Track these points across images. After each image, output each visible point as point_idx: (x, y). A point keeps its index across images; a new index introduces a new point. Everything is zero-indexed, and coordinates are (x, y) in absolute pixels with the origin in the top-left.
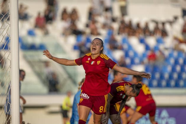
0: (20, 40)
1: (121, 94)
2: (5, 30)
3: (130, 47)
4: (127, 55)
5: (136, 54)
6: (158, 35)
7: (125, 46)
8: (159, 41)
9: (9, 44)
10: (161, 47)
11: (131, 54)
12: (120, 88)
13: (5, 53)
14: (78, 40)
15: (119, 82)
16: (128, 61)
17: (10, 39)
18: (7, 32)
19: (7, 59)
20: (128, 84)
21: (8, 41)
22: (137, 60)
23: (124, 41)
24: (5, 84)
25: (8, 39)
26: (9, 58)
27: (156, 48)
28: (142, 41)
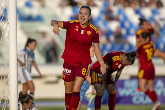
0: (18, 11)
1: (117, 64)
2: (3, 2)
3: (126, 18)
4: (122, 25)
5: (131, 25)
6: (154, 7)
7: (121, 17)
8: (154, 12)
9: (7, 15)
10: (157, 18)
11: (127, 24)
12: (116, 57)
13: (3, 24)
14: (74, 11)
15: (115, 52)
16: (124, 32)
17: (7, 10)
18: (5, 4)
19: (5, 30)
20: (123, 54)
21: (7, 12)
22: (132, 31)
23: (120, 12)
24: (3, 55)
25: (6, 11)
26: (7, 29)
27: (152, 19)
28: (137, 12)
